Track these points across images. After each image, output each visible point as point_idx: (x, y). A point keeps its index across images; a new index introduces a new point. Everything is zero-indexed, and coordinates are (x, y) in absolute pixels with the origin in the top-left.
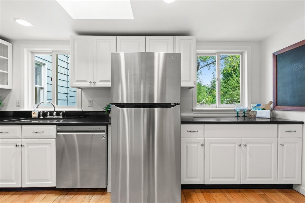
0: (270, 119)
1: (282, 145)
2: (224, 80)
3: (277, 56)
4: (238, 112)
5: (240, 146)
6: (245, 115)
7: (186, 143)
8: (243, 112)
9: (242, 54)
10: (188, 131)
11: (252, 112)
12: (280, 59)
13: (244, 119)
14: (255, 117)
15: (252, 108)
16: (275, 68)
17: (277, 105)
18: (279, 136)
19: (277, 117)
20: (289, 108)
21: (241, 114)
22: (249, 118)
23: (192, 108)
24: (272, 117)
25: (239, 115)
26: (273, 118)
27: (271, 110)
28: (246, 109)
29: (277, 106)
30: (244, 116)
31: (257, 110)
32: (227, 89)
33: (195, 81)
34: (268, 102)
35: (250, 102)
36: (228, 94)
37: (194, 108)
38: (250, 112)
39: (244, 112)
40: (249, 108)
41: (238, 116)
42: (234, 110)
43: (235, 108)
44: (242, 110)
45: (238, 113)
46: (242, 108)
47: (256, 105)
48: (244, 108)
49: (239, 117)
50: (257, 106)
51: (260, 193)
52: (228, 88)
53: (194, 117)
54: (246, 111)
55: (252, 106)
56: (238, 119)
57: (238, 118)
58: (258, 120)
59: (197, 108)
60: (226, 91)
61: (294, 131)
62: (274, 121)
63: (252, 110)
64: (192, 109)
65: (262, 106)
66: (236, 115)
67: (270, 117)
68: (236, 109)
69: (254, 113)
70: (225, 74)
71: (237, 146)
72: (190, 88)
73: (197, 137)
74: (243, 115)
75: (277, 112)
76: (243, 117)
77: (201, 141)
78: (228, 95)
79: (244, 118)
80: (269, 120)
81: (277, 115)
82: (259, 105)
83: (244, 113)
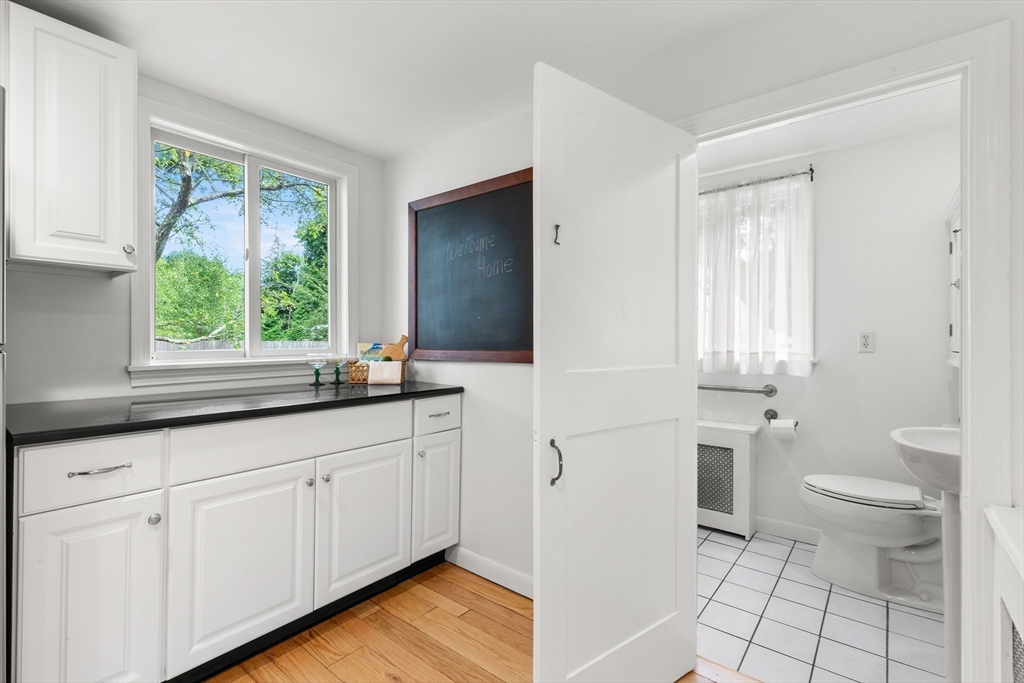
0: (402, 385)
1: (422, 455)
2: (309, 261)
3: (416, 213)
4: (317, 370)
5: (311, 484)
6: (340, 379)
7: (56, 534)
8: (333, 370)
9: (334, 183)
10: (71, 475)
11: (358, 367)
12: (422, 223)
13: (337, 394)
14: (364, 384)
15: (359, 356)
16: (414, 244)
17: (416, 347)
18: (416, 435)
19: (419, 379)
20: (439, 353)
21: (328, 377)
22: (350, 386)
23: (126, 363)
24: (406, 379)
25: (322, 379)
26: (409, 382)
27: (404, 363)
28: (341, 361)
29: (417, 350)
30: (338, 383)
31: (372, 363)
32: (317, 294)
33: (129, 246)
34: (398, 340)
35: (357, 337)
36: (320, 308)
37: (137, 364)
38: (353, 368)
39: (337, 369)
40: (352, 357)
41: (317, 385)
42: (306, 365)
43: (309, 357)
44: (329, 364)
45: (317, 373)
46: (330, 356)
47: (371, 346)
48: (337, 357)
49: (321, 387)
50: (373, 348)
51: (370, 609)
52: (320, 289)
53: (133, 404)
54: (344, 366)
55: (359, 350)
56: (317, 395)
57: (317, 390)
58: (372, 393)
59: (153, 363)
60: (314, 299)
61: (446, 414)
62: (410, 390)
63: (361, 362)
64: (127, 368)
65: (385, 351)
66: (313, 380)
67: (399, 381)
68: (313, 361)
69: (363, 371)
70: (312, 241)
71: (301, 485)
72: (113, 274)
73: (128, 491)
74: (333, 378)
75: (418, 366)
76: (333, 386)
77: (151, 504)
78: (321, 314)
79: (337, 389)
80: (397, 390)
81: (417, 373)
82: (376, 347)
83: (337, 372)
